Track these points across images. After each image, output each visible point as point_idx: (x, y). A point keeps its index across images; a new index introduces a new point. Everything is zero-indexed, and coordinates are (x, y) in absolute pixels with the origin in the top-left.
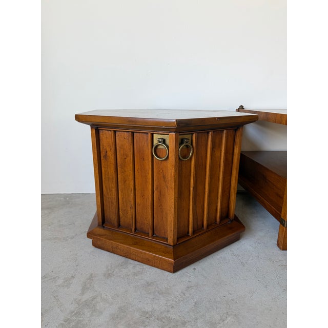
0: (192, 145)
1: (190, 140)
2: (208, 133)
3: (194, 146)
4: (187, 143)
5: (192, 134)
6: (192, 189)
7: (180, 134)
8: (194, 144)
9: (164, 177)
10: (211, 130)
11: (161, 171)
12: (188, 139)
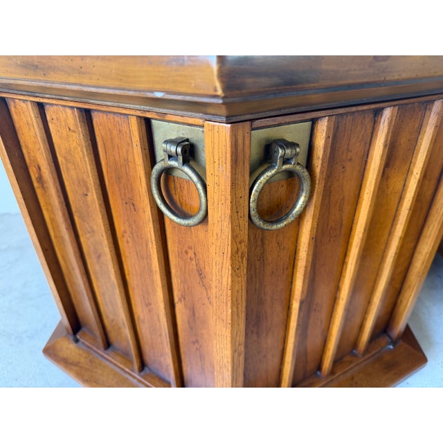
0: (309, 166)
1: (302, 150)
2: (378, 113)
3: (318, 170)
4: (286, 161)
5: (314, 122)
6: (296, 305)
7: (257, 123)
8: (318, 164)
9: (201, 274)
10: (389, 100)
11: (191, 253)
12: (293, 145)
